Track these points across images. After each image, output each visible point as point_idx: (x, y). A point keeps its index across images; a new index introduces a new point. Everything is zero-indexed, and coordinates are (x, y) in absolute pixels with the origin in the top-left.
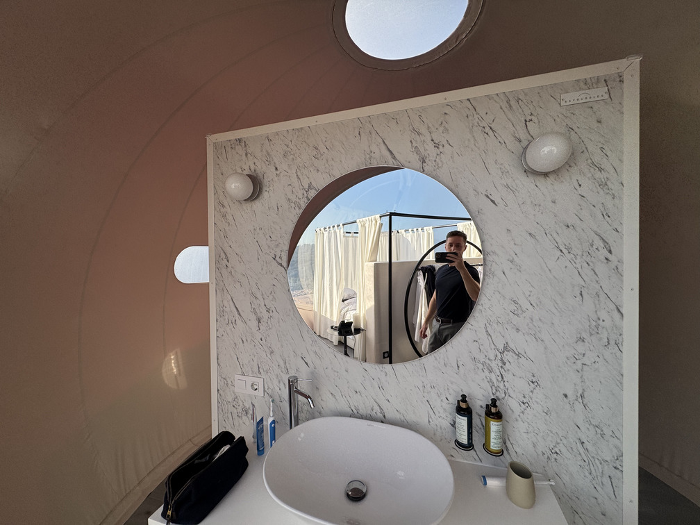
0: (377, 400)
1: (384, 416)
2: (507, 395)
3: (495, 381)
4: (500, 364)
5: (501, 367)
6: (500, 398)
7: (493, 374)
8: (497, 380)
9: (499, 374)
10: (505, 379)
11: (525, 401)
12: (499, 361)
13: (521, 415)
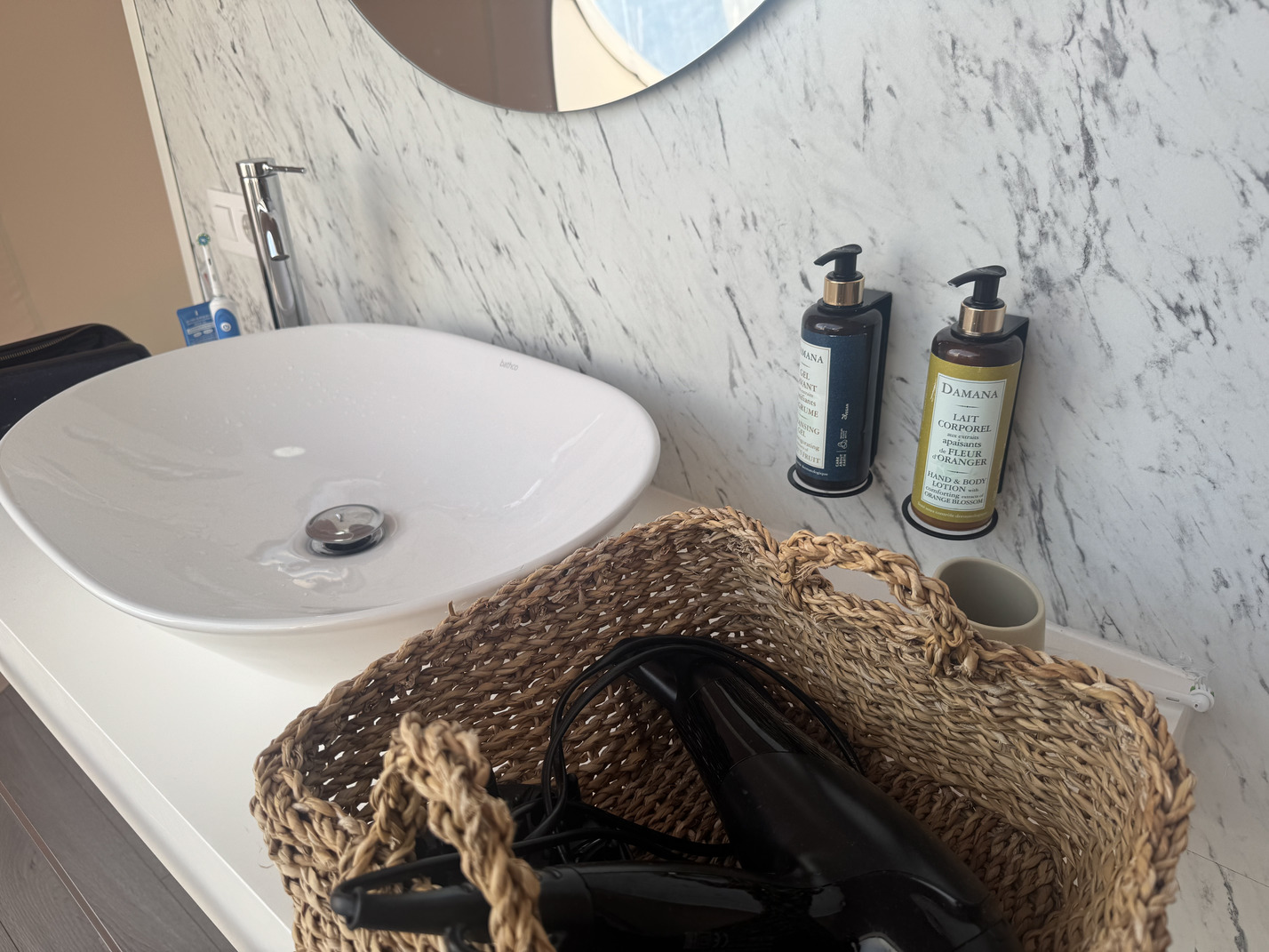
0: (563, 285)
1: (587, 351)
2: (1095, 264)
3: (1042, 177)
4: (1092, 71)
5: (1097, 89)
6: (1057, 277)
7: (1039, 139)
8: (1059, 173)
9: (1073, 135)
10: (1103, 167)
11: (1191, 300)
12: (1090, 51)
13: (1152, 375)
